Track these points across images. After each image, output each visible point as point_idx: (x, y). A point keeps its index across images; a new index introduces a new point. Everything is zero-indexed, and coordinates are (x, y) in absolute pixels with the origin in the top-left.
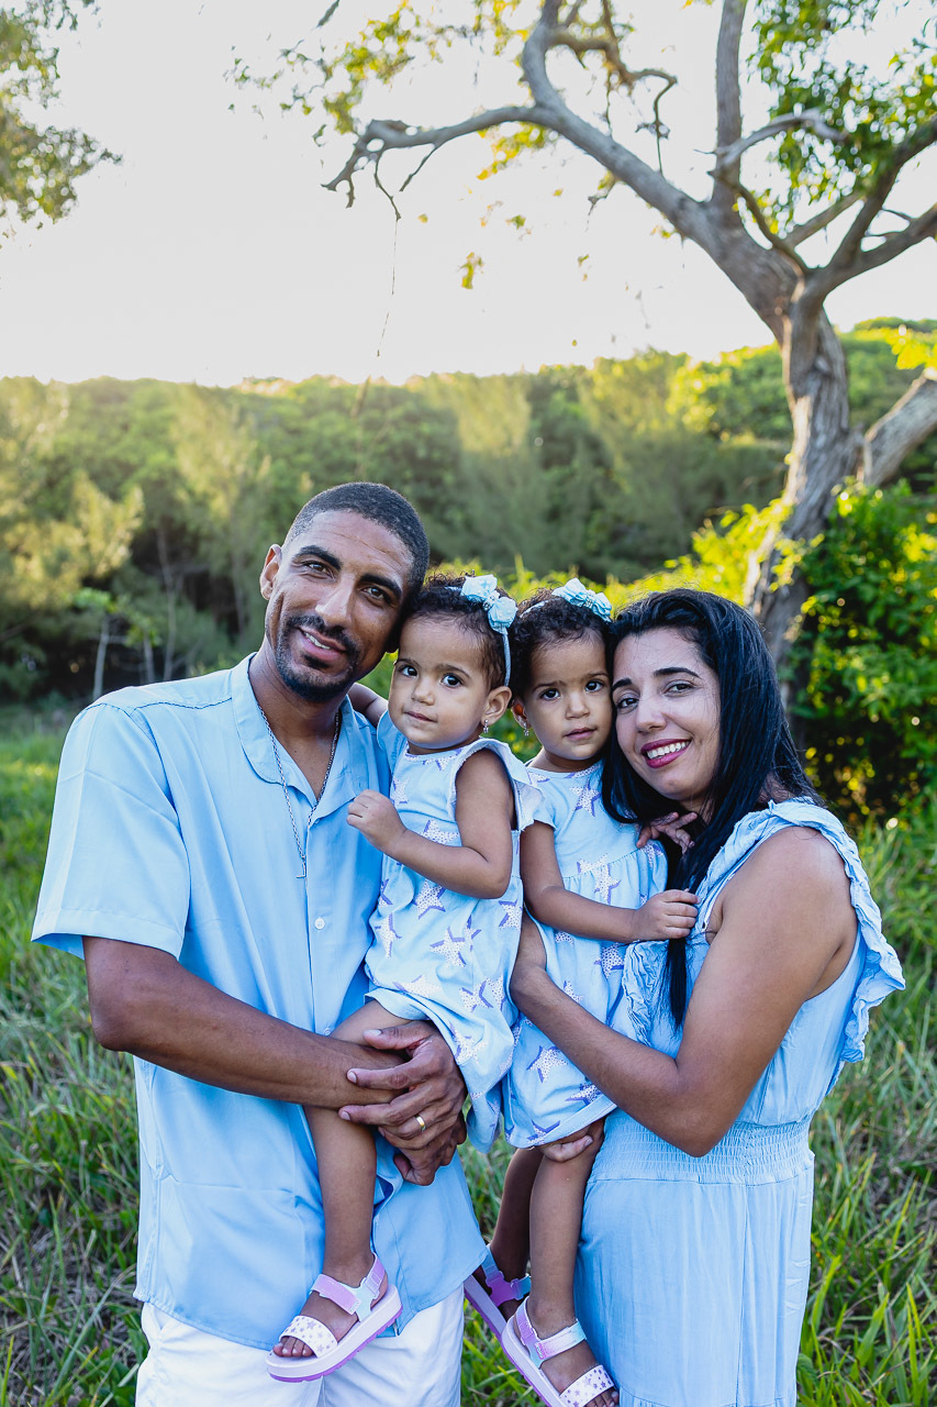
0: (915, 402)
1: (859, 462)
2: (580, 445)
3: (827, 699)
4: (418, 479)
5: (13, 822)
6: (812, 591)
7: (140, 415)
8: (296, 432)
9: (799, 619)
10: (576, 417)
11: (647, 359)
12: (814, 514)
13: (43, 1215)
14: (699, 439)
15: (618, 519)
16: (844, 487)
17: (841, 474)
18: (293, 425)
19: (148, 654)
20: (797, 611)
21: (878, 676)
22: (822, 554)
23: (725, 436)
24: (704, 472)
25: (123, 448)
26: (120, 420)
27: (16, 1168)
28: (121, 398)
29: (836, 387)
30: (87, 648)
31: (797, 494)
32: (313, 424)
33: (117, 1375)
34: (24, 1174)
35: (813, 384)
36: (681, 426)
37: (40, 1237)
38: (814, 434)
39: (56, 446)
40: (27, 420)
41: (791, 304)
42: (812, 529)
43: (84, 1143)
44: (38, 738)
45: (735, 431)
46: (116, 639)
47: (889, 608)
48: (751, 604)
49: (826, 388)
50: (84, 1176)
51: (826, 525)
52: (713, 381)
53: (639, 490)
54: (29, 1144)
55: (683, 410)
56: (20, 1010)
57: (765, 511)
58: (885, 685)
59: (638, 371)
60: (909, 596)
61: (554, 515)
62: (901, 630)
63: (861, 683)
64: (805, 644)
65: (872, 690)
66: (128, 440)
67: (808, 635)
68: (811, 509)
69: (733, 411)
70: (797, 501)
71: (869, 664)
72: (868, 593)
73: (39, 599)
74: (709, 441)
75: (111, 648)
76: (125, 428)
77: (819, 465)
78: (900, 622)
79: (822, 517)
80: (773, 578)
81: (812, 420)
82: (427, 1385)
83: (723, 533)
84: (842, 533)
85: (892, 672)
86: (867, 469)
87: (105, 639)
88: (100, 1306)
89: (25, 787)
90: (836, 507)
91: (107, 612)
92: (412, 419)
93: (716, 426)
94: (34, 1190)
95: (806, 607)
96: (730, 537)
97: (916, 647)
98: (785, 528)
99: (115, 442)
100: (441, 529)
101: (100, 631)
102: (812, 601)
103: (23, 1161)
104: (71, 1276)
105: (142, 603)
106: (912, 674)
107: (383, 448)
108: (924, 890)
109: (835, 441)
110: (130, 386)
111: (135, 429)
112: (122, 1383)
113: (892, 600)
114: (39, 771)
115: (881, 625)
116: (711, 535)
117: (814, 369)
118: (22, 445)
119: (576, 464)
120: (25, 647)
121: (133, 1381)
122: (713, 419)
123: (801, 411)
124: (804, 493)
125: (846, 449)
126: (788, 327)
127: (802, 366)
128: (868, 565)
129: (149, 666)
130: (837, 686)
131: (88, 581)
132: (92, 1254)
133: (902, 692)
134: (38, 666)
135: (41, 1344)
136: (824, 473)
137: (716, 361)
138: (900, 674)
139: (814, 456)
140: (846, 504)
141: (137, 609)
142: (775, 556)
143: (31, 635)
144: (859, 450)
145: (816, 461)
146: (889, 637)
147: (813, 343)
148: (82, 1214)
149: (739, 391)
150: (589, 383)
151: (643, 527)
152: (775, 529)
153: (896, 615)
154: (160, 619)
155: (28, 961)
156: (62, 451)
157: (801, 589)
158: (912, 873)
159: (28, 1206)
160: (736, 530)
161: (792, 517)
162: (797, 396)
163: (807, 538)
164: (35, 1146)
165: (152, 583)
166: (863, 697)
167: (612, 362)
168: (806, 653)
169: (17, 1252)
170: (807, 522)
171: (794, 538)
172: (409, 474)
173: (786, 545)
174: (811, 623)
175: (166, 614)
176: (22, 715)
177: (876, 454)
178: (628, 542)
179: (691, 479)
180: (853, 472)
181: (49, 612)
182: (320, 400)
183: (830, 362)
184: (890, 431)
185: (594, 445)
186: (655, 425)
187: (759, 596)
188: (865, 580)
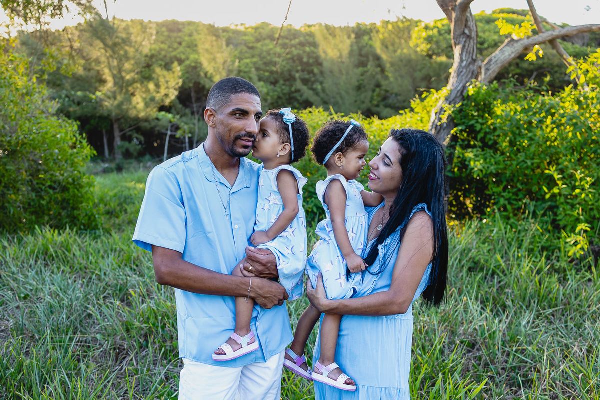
0: (505, 49)
1: (479, 73)
2: (371, 58)
3: (460, 169)
4: (303, 71)
5: (131, 206)
6: (456, 125)
7: (187, 38)
8: (252, 48)
9: (450, 136)
10: (371, 46)
11: (403, 22)
12: (459, 94)
13: (145, 343)
14: (424, 58)
15: (387, 91)
16: (472, 83)
17: (472, 78)
18: (251, 45)
19: (187, 140)
20: (449, 133)
21: (479, 161)
22: (461, 111)
23: (434, 57)
24: (424, 72)
25: (180, 52)
26: (178, 40)
27: (135, 326)
28: (180, 31)
29: (472, 41)
30: (161, 136)
31: (453, 86)
32: (259, 45)
33: (171, 394)
34: (138, 329)
35: (463, 40)
36: (416, 52)
37: (143, 351)
38: (462, 61)
39: (151, 50)
40: (139, 39)
41: (456, 6)
42: (458, 100)
43: (160, 318)
44: (141, 173)
45: (438, 55)
46: (173, 134)
47: (486, 134)
48: (431, 130)
49: (468, 42)
50: (160, 330)
51: (463, 99)
52: (431, 33)
53: (396, 79)
54: (140, 318)
55: (417, 46)
56: (136, 274)
57: (440, 92)
58: (481, 164)
59: (398, 27)
60: (495, 129)
61: (359, 88)
62: (490, 143)
63: (472, 164)
64: (452, 147)
65: (476, 167)
66: (181, 49)
67: (453, 143)
68: (458, 92)
69: (439, 47)
70: (452, 88)
71: (476, 156)
72: (478, 127)
73: (142, 115)
74: (427, 58)
75: (172, 137)
76: (180, 44)
77: (462, 74)
78: (490, 140)
79: (462, 95)
80: (440, 119)
81: (461, 55)
82: (275, 380)
83: (423, 100)
84: (469, 103)
85: (485, 159)
86: (482, 77)
87: (169, 133)
88: (164, 372)
89: (136, 192)
90: (468, 91)
91: (171, 122)
92: (302, 45)
93: (430, 53)
94: (141, 335)
95: (452, 132)
96: (426, 102)
97: (496, 150)
98: (447, 99)
99: (175, 50)
100: (311, 92)
101: (167, 130)
102: (456, 129)
103: (137, 324)
104: (155, 364)
105: (184, 119)
106: (493, 161)
107: (289, 56)
108: (487, 245)
109: (470, 64)
110: (183, 24)
111: (184, 44)
112: (173, 396)
113: (488, 130)
114: (141, 186)
115: (483, 140)
116: (418, 101)
117: (464, 33)
118: (137, 51)
119: (369, 67)
120: (136, 135)
121: (177, 396)
122: (429, 50)
123: (457, 51)
124: (456, 85)
125: (474, 68)
126: (454, 15)
127: (459, 32)
128: (479, 116)
129: (187, 145)
130: (464, 164)
131: (162, 109)
132: (162, 357)
133: (488, 168)
134: (141, 143)
135: (144, 385)
136: (464, 77)
137: (432, 25)
138: (488, 160)
139: (461, 70)
140: (471, 91)
141: (183, 122)
142: (442, 110)
143: (138, 130)
144: (480, 68)
145: (462, 72)
146: (485, 146)
147: (464, 23)
148: (159, 342)
149: (441, 38)
150: (378, 32)
151: (397, 95)
152: (443, 99)
153: (488, 137)
154: (192, 126)
155: (138, 257)
156: (153, 52)
157: (452, 124)
158: (483, 238)
159: (139, 341)
160: (428, 100)
161: (450, 95)
162: (456, 45)
163: (455, 104)
164: (142, 319)
165: (188, 111)
166: (473, 169)
167: (388, 22)
168: (452, 150)
169: (135, 356)
170: (456, 97)
171: (450, 104)
172: (299, 68)
173: (447, 107)
174: (455, 138)
175: (194, 124)
176: (135, 164)
177: (487, 70)
178: (390, 101)
179: (419, 75)
180: (477, 78)
181: (146, 120)
182: (263, 34)
183: (470, 31)
184: (494, 60)
185: (378, 58)
186: (405, 51)
187: (434, 126)
188: (477, 122)
